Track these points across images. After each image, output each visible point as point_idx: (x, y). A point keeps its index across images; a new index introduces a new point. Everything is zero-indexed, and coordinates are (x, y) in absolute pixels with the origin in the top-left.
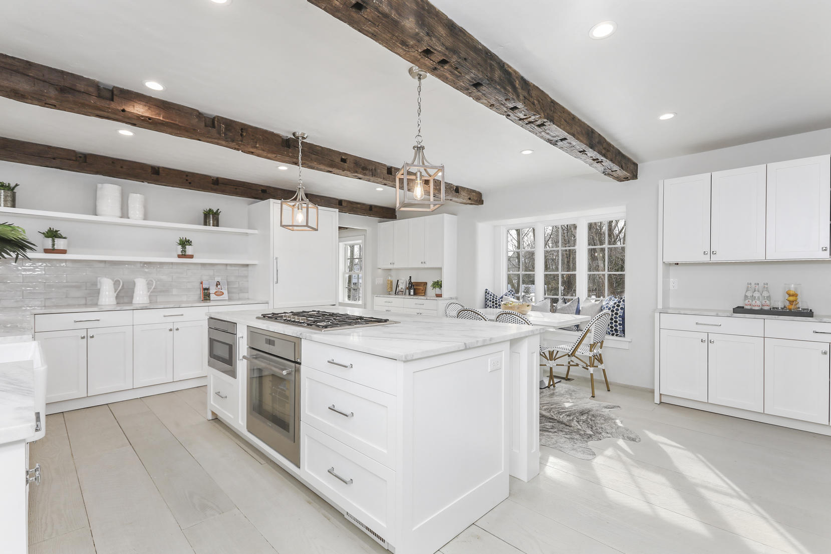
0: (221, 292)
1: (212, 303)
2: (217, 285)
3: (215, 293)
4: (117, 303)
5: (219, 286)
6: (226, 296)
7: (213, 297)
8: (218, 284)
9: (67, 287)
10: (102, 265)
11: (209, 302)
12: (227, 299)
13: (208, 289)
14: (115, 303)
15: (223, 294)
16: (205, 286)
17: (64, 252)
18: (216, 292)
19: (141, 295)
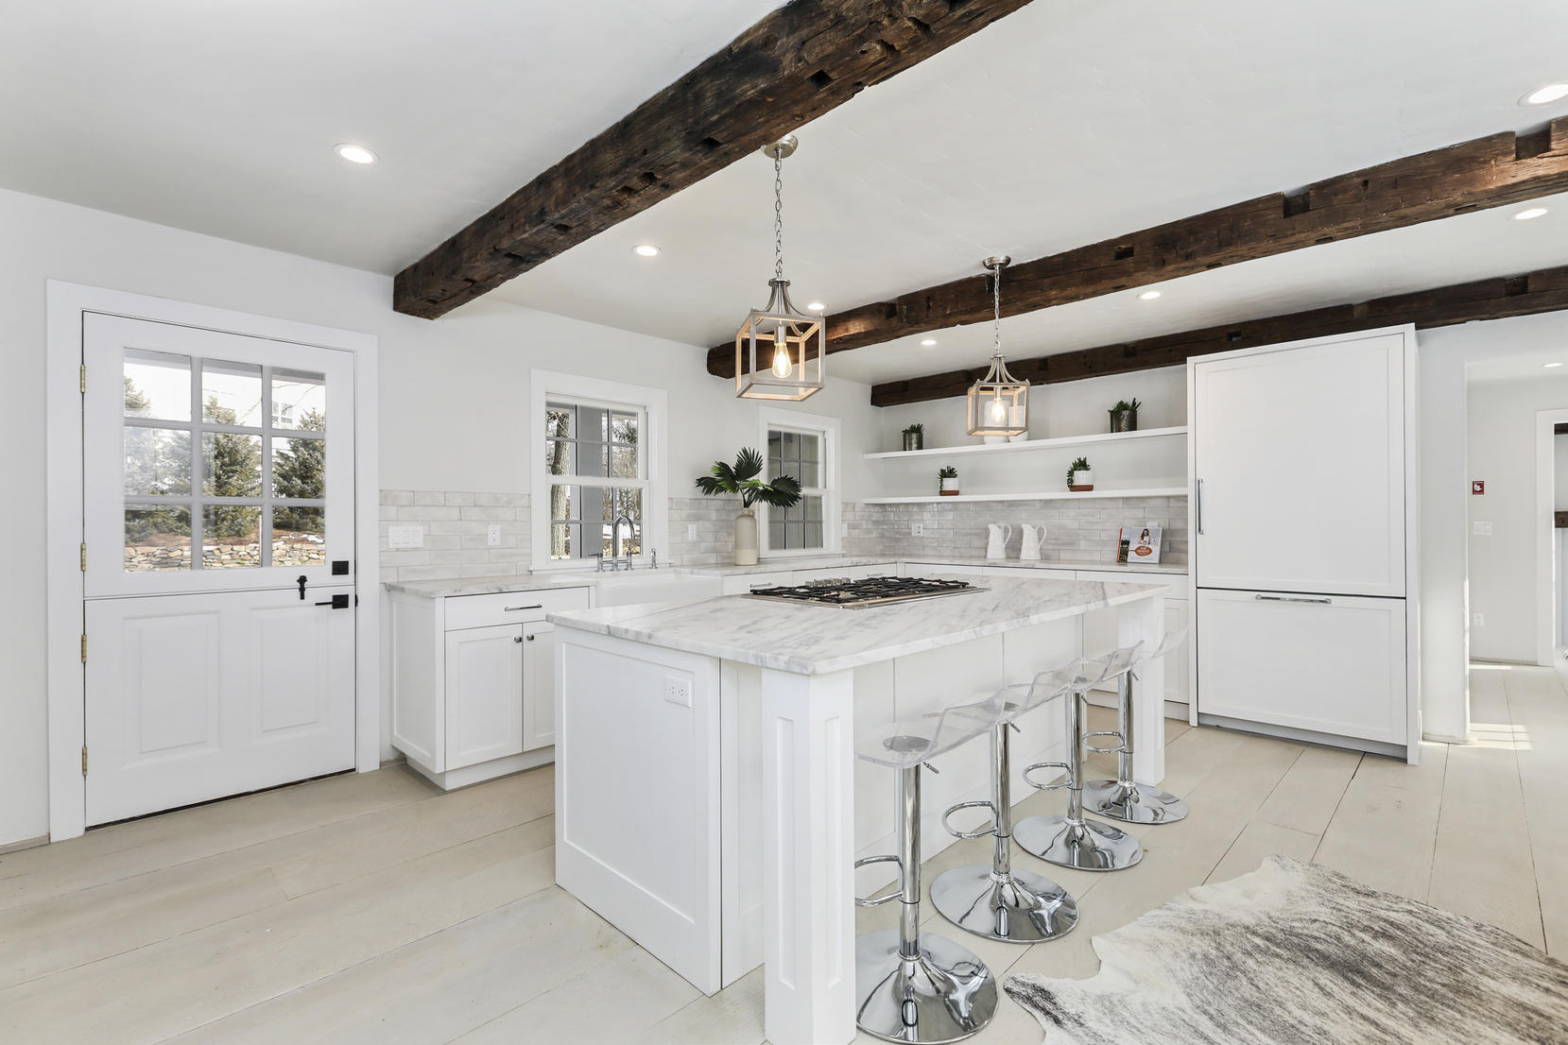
0: (1148, 548)
1: (1128, 568)
2: (1143, 536)
3: (1135, 551)
4: (1007, 558)
5: (1146, 538)
6: (1155, 556)
7: (1132, 556)
8: (1145, 533)
9: (970, 534)
10: (1000, 506)
11: (1126, 565)
12: (1157, 562)
13: (1127, 543)
14: (1004, 556)
15: (1151, 551)
16: (1124, 537)
17: (956, 493)
18: (1139, 548)
19: (1030, 550)
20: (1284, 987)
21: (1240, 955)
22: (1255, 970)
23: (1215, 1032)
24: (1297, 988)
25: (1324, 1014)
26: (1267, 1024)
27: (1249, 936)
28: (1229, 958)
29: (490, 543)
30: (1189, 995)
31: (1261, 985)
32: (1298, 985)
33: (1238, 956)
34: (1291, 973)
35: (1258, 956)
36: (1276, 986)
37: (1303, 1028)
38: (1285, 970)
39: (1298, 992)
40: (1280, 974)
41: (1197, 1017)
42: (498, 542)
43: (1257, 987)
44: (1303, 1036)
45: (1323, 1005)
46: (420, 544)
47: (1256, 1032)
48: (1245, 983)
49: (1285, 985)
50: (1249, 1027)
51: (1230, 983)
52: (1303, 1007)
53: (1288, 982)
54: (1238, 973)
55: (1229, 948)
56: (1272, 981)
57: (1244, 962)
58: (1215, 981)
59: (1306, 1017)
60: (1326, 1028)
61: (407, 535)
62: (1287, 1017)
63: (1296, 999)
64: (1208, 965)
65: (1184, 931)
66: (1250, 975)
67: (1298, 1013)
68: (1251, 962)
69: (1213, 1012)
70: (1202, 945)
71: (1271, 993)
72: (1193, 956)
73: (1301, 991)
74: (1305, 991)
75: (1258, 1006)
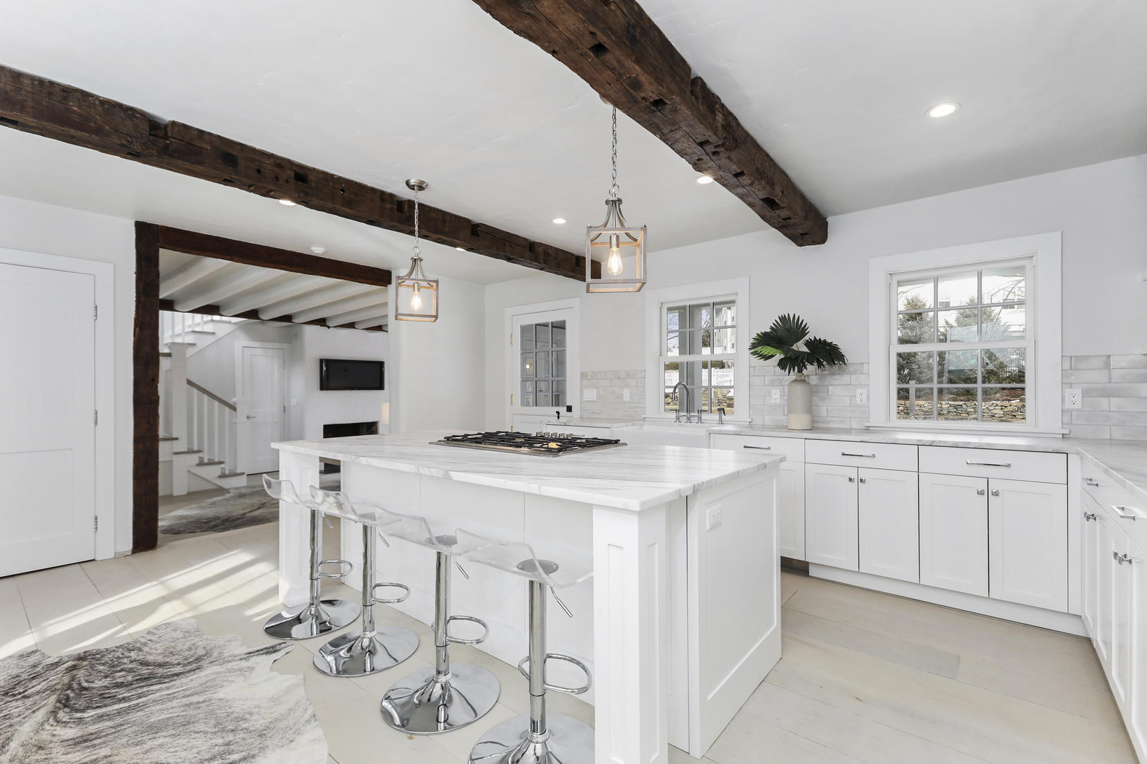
20: (184, 745)
21: (231, 738)
22: (211, 739)
23: (189, 700)
24: (176, 751)
25: (146, 752)
26: (170, 722)
27: (244, 753)
28: (233, 731)
29: (625, 400)
30: (222, 699)
31: (197, 735)
32: (177, 754)
33: (230, 737)
34: (190, 757)
35: (222, 748)
36: (188, 742)
37: (150, 737)
38: (195, 755)
39: (174, 750)
40: (195, 750)
41: (205, 697)
42: (628, 399)
43: (197, 732)
44: (147, 734)
45: (152, 756)
46: (595, 399)
47: (171, 715)
48: (206, 729)
49: (185, 747)
50: (177, 714)
51: (213, 722)
52: (161, 746)
53: (185, 750)
54: (216, 730)
55: (242, 736)
56: (194, 742)
57: (223, 738)
58: (220, 715)
59: (156, 742)
60: (138, 747)
61: (590, 394)
62: (164, 733)
63: (169, 745)
64: (236, 718)
65: (277, 720)
66: (209, 735)
67: (161, 741)
68: (220, 741)
69: (201, 705)
70: (258, 722)
71: (185, 736)
72: (251, 714)
73: (172, 752)
74: (169, 755)
75: (185, 725)
